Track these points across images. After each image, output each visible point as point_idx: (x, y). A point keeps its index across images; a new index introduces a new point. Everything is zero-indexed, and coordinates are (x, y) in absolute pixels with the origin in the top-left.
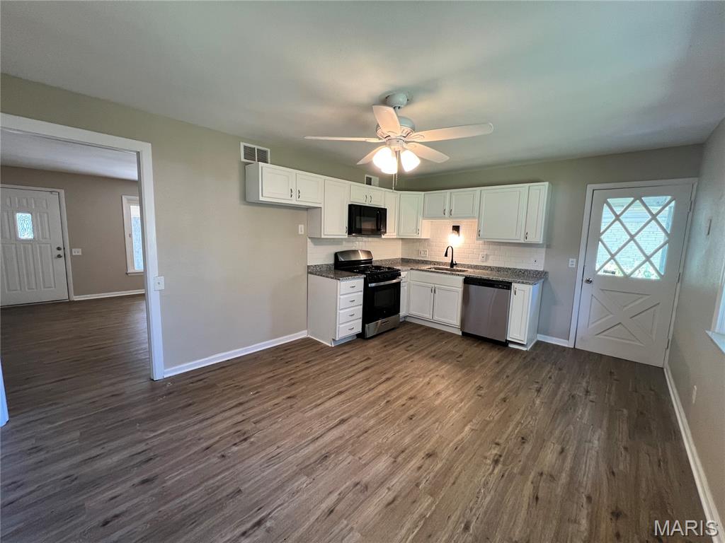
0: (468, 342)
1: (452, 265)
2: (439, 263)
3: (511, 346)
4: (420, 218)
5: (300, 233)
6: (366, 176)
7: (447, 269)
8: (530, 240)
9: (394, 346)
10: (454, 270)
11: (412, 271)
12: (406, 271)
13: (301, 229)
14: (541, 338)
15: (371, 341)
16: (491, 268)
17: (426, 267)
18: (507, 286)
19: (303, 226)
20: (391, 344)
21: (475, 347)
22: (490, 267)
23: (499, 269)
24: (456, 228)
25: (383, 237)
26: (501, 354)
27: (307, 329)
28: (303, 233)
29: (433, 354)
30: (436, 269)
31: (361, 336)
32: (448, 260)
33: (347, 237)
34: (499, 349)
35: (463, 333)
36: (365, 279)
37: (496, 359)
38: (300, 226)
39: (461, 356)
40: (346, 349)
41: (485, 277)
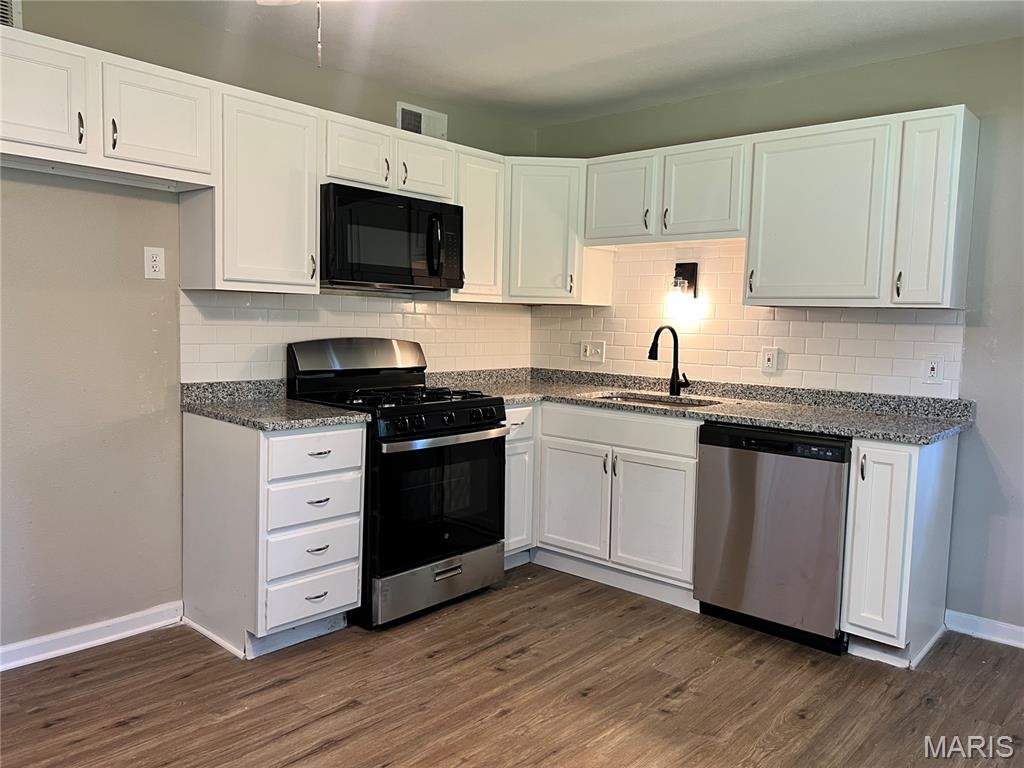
0: (716, 636)
1: (677, 384)
2: (637, 382)
3: (856, 651)
4: (577, 243)
5: (149, 274)
6: (401, 105)
7: (659, 400)
8: (912, 296)
9: (461, 654)
10: (681, 403)
11: (547, 405)
12: (524, 403)
13: (156, 262)
14: (958, 622)
15: (388, 634)
16: (795, 395)
17: (597, 394)
18: (837, 448)
19: (160, 252)
20: (452, 648)
21: (737, 654)
22: (792, 391)
23: (818, 397)
24: (687, 273)
25: (454, 296)
26: (819, 681)
27: (182, 597)
28: (161, 275)
29: (587, 683)
30: (625, 398)
31: (360, 618)
32: (662, 370)
33: (316, 290)
34: (814, 664)
35: (703, 606)
36: (371, 428)
37: (798, 702)
38: (148, 251)
39: (679, 689)
40: (291, 667)
41: (765, 420)
